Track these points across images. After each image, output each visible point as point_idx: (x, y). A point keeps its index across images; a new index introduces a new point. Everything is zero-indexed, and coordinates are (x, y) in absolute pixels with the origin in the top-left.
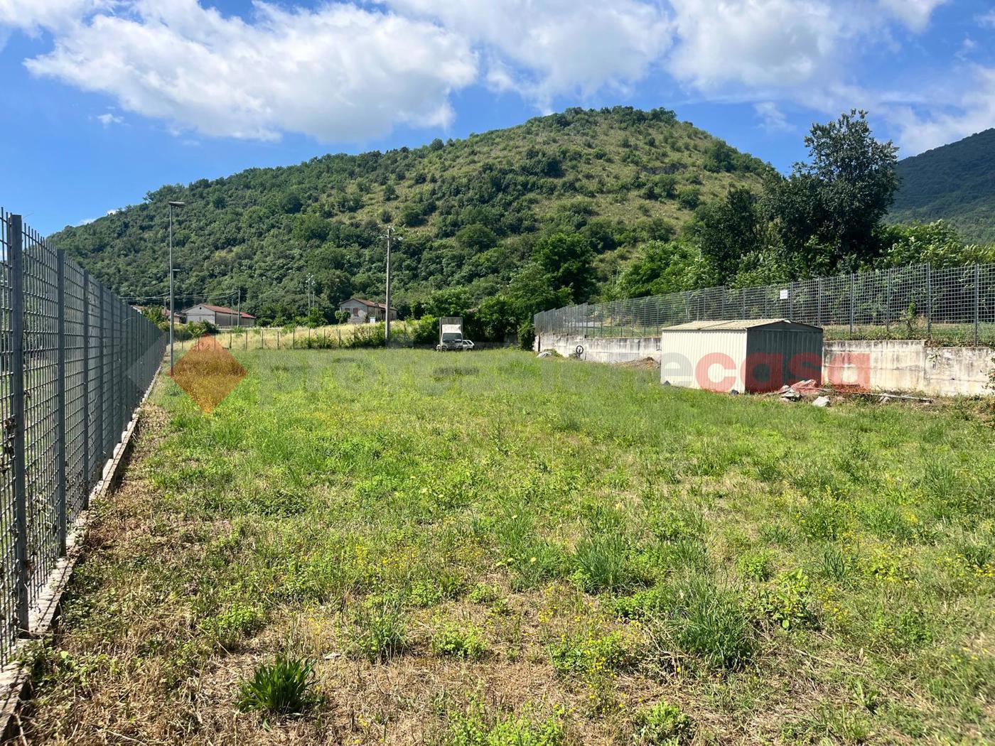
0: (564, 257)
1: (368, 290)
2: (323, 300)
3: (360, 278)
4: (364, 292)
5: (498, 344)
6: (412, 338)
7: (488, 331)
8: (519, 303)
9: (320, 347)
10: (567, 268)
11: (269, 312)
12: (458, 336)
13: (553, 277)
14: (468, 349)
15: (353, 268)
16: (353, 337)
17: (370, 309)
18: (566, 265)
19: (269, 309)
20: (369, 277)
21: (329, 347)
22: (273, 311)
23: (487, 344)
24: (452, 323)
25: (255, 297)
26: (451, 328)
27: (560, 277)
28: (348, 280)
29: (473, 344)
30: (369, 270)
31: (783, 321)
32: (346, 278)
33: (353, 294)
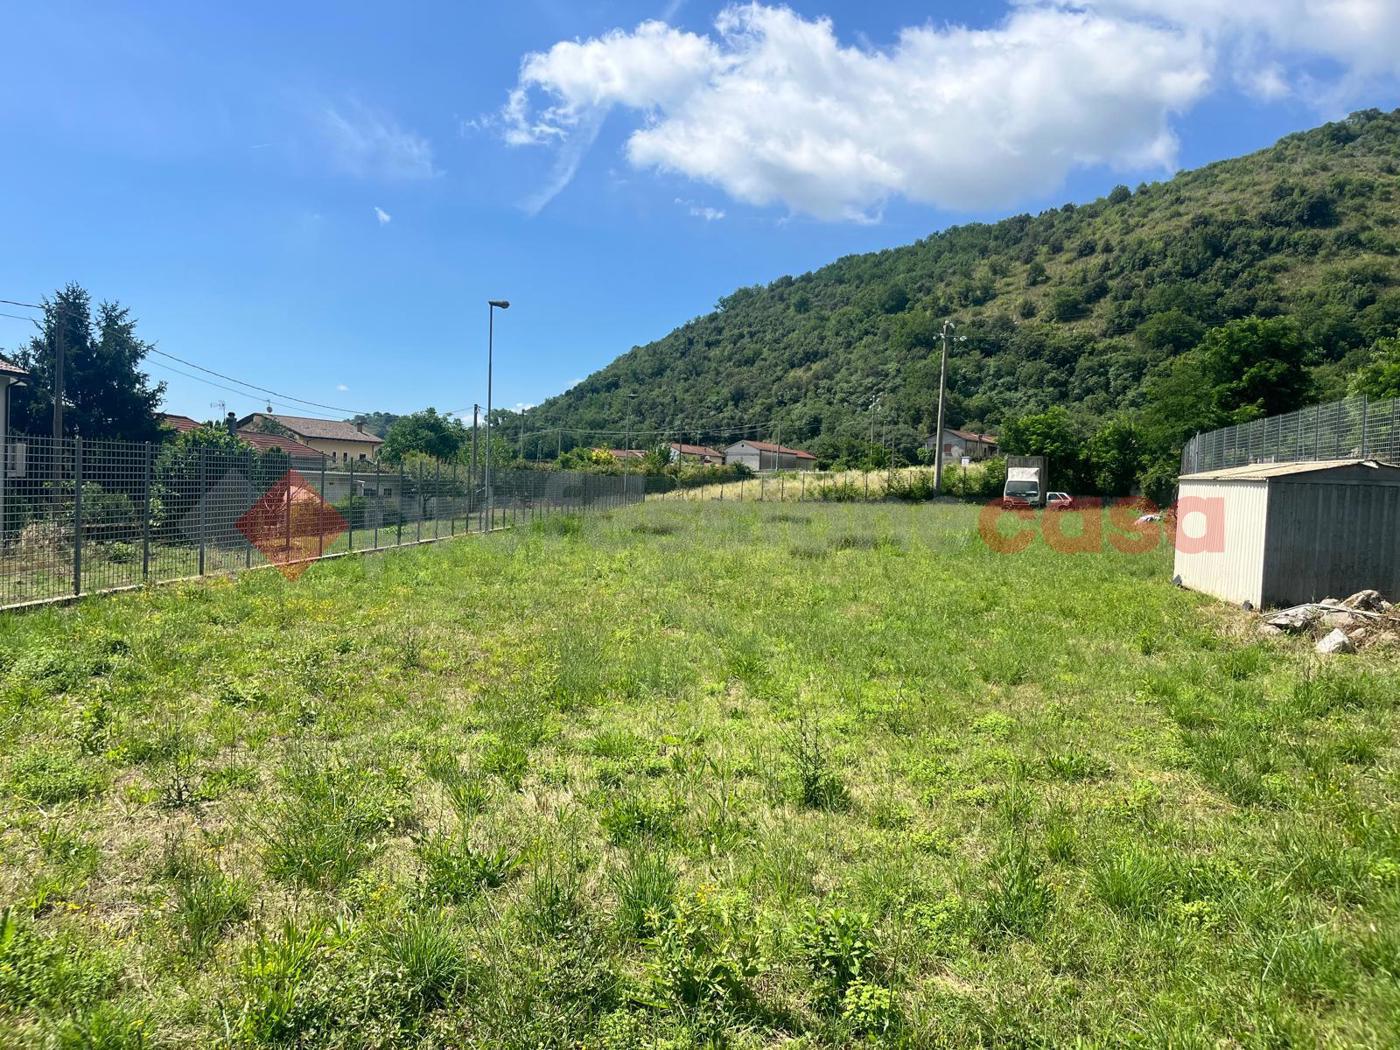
0: (1248, 358)
1: (988, 416)
2: (922, 433)
3: (977, 401)
4: (982, 421)
6: (977, 488)
7: (1103, 479)
8: (1155, 433)
10: (1256, 375)
11: (830, 450)
12: (1033, 485)
13: (1229, 390)
15: (968, 386)
16: (886, 485)
18: (1252, 370)
19: (832, 446)
20: (991, 399)
22: (837, 449)
23: (1100, 499)
24: (1024, 465)
25: (831, 429)
26: (1023, 475)
27: (1245, 389)
28: (959, 404)
29: (1070, 499)
30: (992, 389)
31: (1359, 464)
32: (956, 401)
33: (964, 424)
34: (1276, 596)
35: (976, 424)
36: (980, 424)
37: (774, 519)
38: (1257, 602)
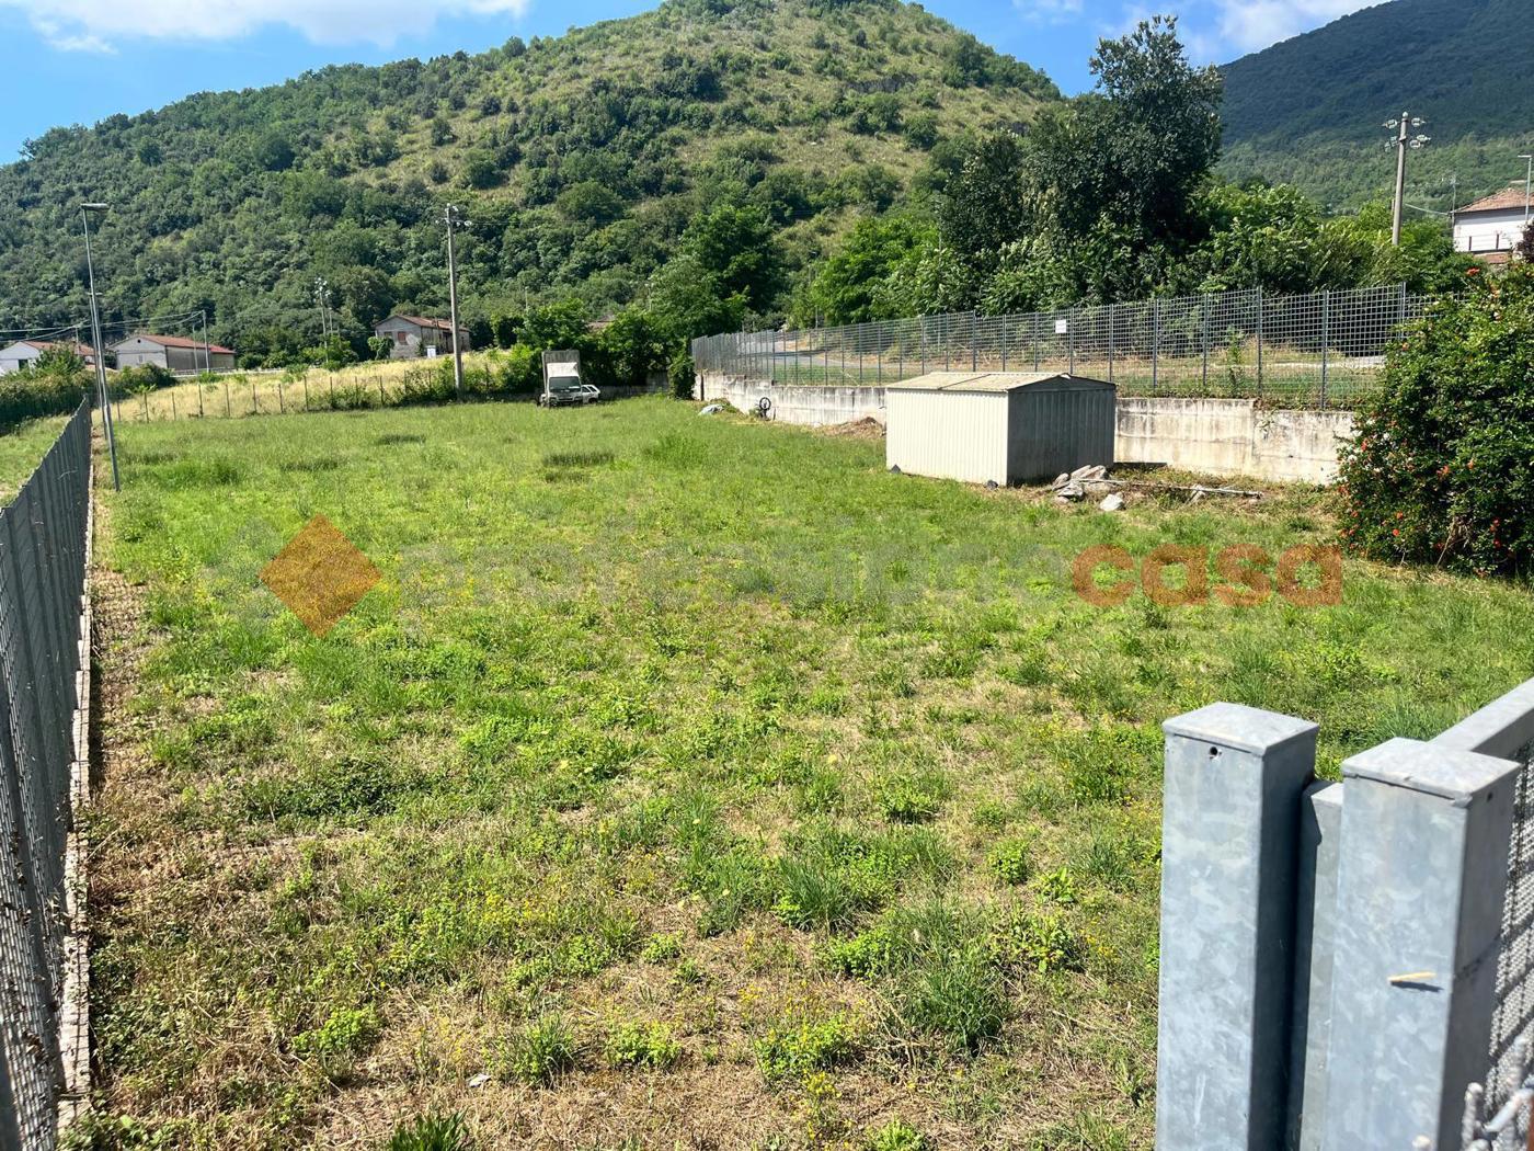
0: (732, 247)
1: (419, 296)
2: (346, 317)
3: (404, 277)
4: (413, 301)
5: (638, 388)
6: (500, 384)
7: (621, 368)
8: (666, 322)
9: (352, 407)
11: (257, 343)
12: (574, 380)
13: (718, 279)
14: (592, 400)
15: (390, 261)
16: (403, 387)
17: (425, 331)
18: (738, 259)
19: (259, 338)
20: (419, 275)
21: (365, 405)
22: (265, 341)
24: (563, 360)
26: (562, 369)
27: (731, 277)
28: (385, 282)
29: (598, 391)
30: (418, 263)
31: (1059, 377)
32: (380, 278)
33: (395, 305)
34: (1015, 475)
35: (407, 306)
36: (412, 306)
38: (1002, 479)
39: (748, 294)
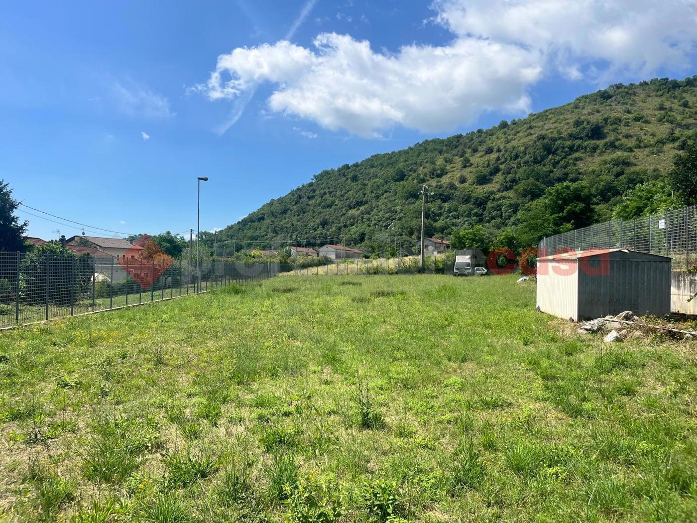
0: (566, 202)
1: (445, 231)
3: (440, 223)
4: (442, 233)
6: (441, 266)
8: (524, 238)
9: (375, 273)
10: (570, 210)
11: (370, 249)
12: (468, 265)
13: (558, 217)
14: (482, 275)
15: (435, 217)
17: (437, 245)
18: (569, 207)
19: (371, 246)
20: (446, 222)
21: (382, 273)
22: (373, 248)
24: (464, 254)
25: (370, 239)
26: (463, 259)
27: (565, 216)
28: (431, 225)
29: (486, 271)
30: (447, 218)
31: (620, 251)
32: (430, 224)
33: (434, 235)
34: (584, 315)
35: (440, 235)
36: (441, 235)
37: (343, 284)
38: (576, 318)
39: (573, 224)
